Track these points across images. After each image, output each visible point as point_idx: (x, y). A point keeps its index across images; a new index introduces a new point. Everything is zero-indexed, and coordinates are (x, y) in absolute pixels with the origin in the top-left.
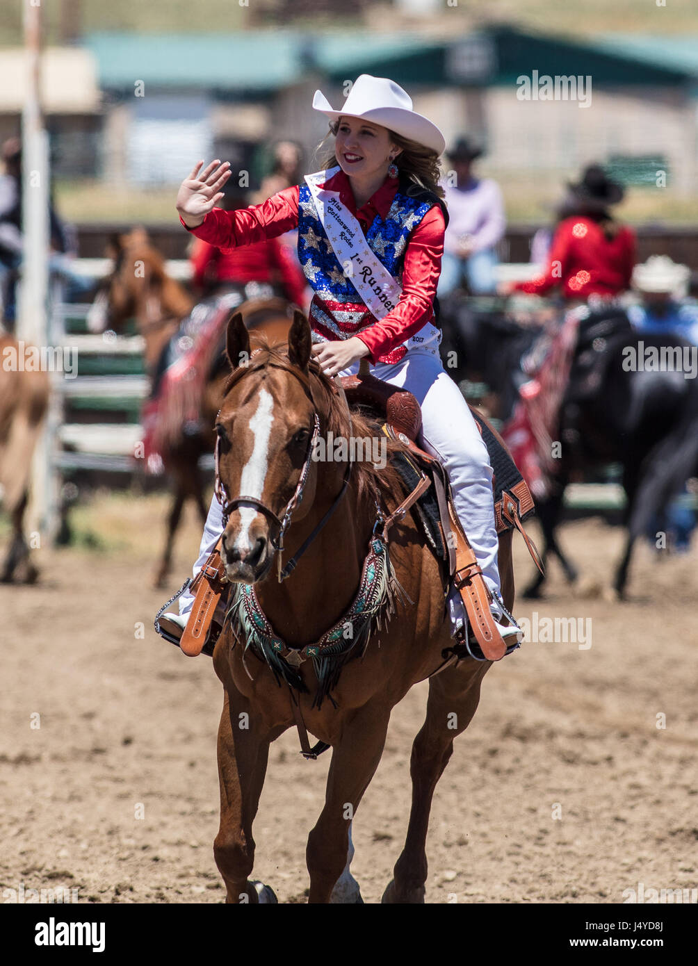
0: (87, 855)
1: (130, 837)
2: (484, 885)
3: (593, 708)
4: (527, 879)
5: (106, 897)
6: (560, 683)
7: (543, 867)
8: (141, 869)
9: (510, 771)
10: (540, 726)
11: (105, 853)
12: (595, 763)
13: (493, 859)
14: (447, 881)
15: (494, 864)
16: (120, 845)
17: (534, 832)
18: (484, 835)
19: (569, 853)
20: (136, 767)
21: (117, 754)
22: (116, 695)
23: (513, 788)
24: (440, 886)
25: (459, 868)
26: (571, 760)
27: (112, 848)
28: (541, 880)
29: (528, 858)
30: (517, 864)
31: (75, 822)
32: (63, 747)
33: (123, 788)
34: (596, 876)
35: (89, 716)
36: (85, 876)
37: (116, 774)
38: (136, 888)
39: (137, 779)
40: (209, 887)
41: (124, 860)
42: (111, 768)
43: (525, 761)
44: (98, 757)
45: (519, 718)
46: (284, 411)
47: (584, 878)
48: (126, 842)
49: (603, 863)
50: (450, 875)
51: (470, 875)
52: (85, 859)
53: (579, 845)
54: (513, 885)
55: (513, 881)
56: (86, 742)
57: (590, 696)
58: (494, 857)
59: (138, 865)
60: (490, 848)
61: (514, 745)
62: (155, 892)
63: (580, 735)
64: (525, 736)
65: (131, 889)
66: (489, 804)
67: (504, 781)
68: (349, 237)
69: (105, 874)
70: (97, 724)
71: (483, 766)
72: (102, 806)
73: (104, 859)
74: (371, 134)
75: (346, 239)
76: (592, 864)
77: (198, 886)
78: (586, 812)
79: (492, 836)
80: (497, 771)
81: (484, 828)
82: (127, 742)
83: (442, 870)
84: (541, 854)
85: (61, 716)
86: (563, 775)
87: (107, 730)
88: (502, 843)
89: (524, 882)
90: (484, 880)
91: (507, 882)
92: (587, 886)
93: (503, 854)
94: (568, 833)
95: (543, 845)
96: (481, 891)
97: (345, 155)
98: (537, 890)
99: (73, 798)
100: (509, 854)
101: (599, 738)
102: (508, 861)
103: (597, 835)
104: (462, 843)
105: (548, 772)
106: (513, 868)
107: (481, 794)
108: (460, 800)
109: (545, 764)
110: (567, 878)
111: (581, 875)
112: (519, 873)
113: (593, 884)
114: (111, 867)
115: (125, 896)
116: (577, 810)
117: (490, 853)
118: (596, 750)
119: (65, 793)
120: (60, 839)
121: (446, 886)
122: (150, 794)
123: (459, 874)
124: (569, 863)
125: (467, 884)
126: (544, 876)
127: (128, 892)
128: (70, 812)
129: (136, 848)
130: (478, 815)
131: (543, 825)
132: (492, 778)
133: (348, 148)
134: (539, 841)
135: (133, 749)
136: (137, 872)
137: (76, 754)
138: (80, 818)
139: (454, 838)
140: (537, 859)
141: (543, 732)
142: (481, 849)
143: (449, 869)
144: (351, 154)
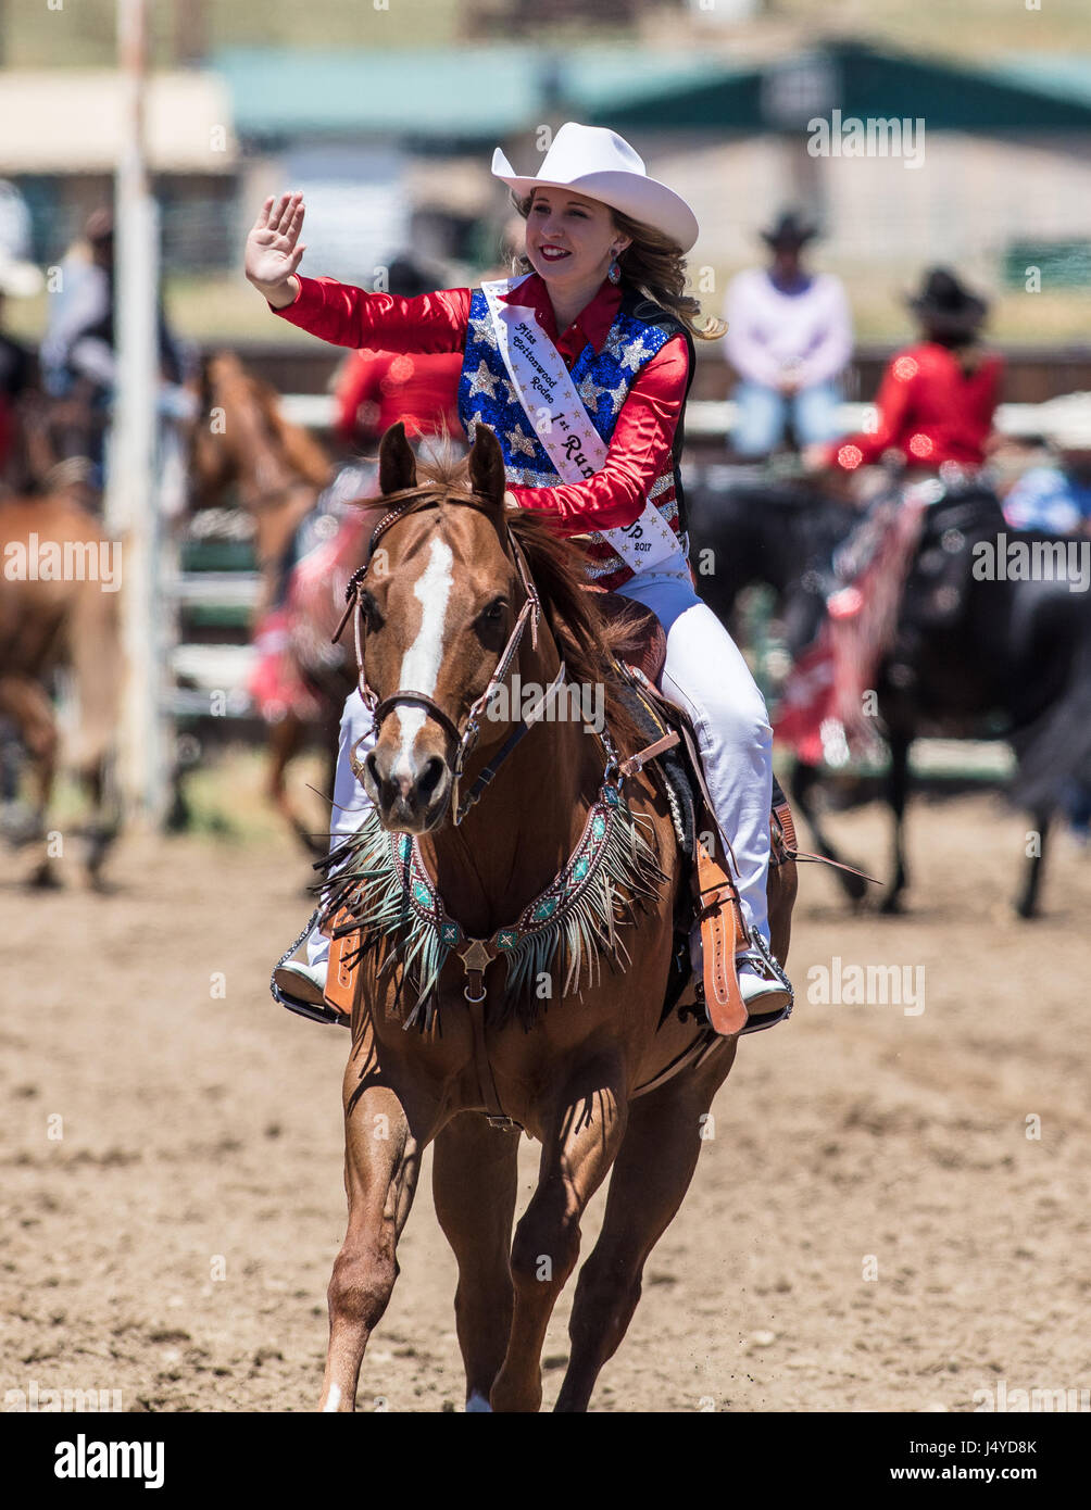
0: (213, 1304)
1: (276, 1278)
2: (816, 1352)
3: (984, 1085)
4: (882, 1344)
5: (240, 1370)
6: (933, 1044)
7: (906, 1326)
8: (294, 1327)
9: (857, 1180)
10: (903, 1109)
11: (238, 1300)
12: (985, 1167)
13: (831, 1313)
14: (759, 1347)
15: (832, 1320)
16: (262, 1291)
17: (892, 1272)
18: (816, 1276)
19: (947, 1306)
20: (287, 1171)
21: (257, 1152)
22: (256, 1061)
23: (861, 1204)
24: (749, 1355)
25: (778, 1326)
26: (949, 1162)
27: (249, 1293)
28: (903, 1346)
29: (882, 1312)
30: (866, 1321)
31: (193, 1255)
32: (176, 1140)
33: (266, 1204)
34: (987, 1341)
35: (214, 1093)
36: (209, 1336)
37: (257, 1182)
38: (287, 1356)
39: (288, 1190)
40: (397, 1355)
41: (267, 1312)
42: (248, 1172)
43: (881, 1164)
44: (230, 1156)
45: (871, 1098)
46: (469, 570)
47: (969, 1342)
48: (271, 1285)
49: (998, 1320)
50: (765, 1337)
51: (794, 1339)
52: (208, 1310)
53: (962, 1293)
54: (861, 1354)
55: (861, 1347)
56: (210, 1132)
57: (978, 1064)
58: (832, 1310)
59: (289, 1321)
60: (826, 1296)
61: (862, 1140)
62: (315, 1361)
63: (964, 1125)
64: (880, 1127)
65: (280, 1357)
66: (823, 1229)
67: (848, 1194)
68: (546, 386)
69: (239, 1335)
70: (229, 1105)
71: (817, 1171)
72: (236, 1230)
73: (238, 1311)
74: (582, 215)
75: (540, 388)
76: (981, 1322)
77: (380, 1352)
78: (972, 1242)
79: (828, 1279)
80: (837, 1179)
81: (817, 1265)
82: (274, 1132)
83: (752, 1329)
84: (903, 1307)
85: (172, 1093)
86: (937, 1186)
87: (244, 1112)
88: (845, 1290)
89: (878, 1349)
90: (817, 1346)
91: (851, 1348)
92: (972, 1355)
93: (845, 1306)
94: (945, 1273)
95: (906, 1293)
96: (812, 1362)
97: (542, 249)
98: (899, 1361)
99: (192, 1217)
100: (856, 1306)
101: (994, 1129)
102: (853, 1317)
103: (990, 1277)
104: (784, 1288)
105: (912, 1179)
106: (860, 1325)
107: (813, 1214)
108: (780, 1223)
109: (910, 1168)
110: (942, 1343)
111: (963, 1339)
112: (869, 1335)
113: (983, 1353)
114: (250, 1324)
115: (269, 1368)
116: (959, 1238)
117: (826, 1305)
118: (988, 1147)
119: (178, 1209)
120: (170, 1281)
121: (760, 1355)
122: (309, 1212)
123: (779, 1336)
124: (947, 1320)
125: (792, 1351)
126: (907, 1340)
127: (273, 1362)
128: (187, 1239)
129: (287, 1295)
130: (806, 1246)
131: (905, 1262)
132: (829, 1190)
133: (547, 237)
134: (899, 1285)
135: (282, 1145)
136: (288, 1330)
137: (195, 1150)
138: (201, 1248)
139: (771, 1281)
140: (897, 1315)
141: (907, 1120)
142: (813, 1299)
143: (763, 1328)
144: (552, 247)
